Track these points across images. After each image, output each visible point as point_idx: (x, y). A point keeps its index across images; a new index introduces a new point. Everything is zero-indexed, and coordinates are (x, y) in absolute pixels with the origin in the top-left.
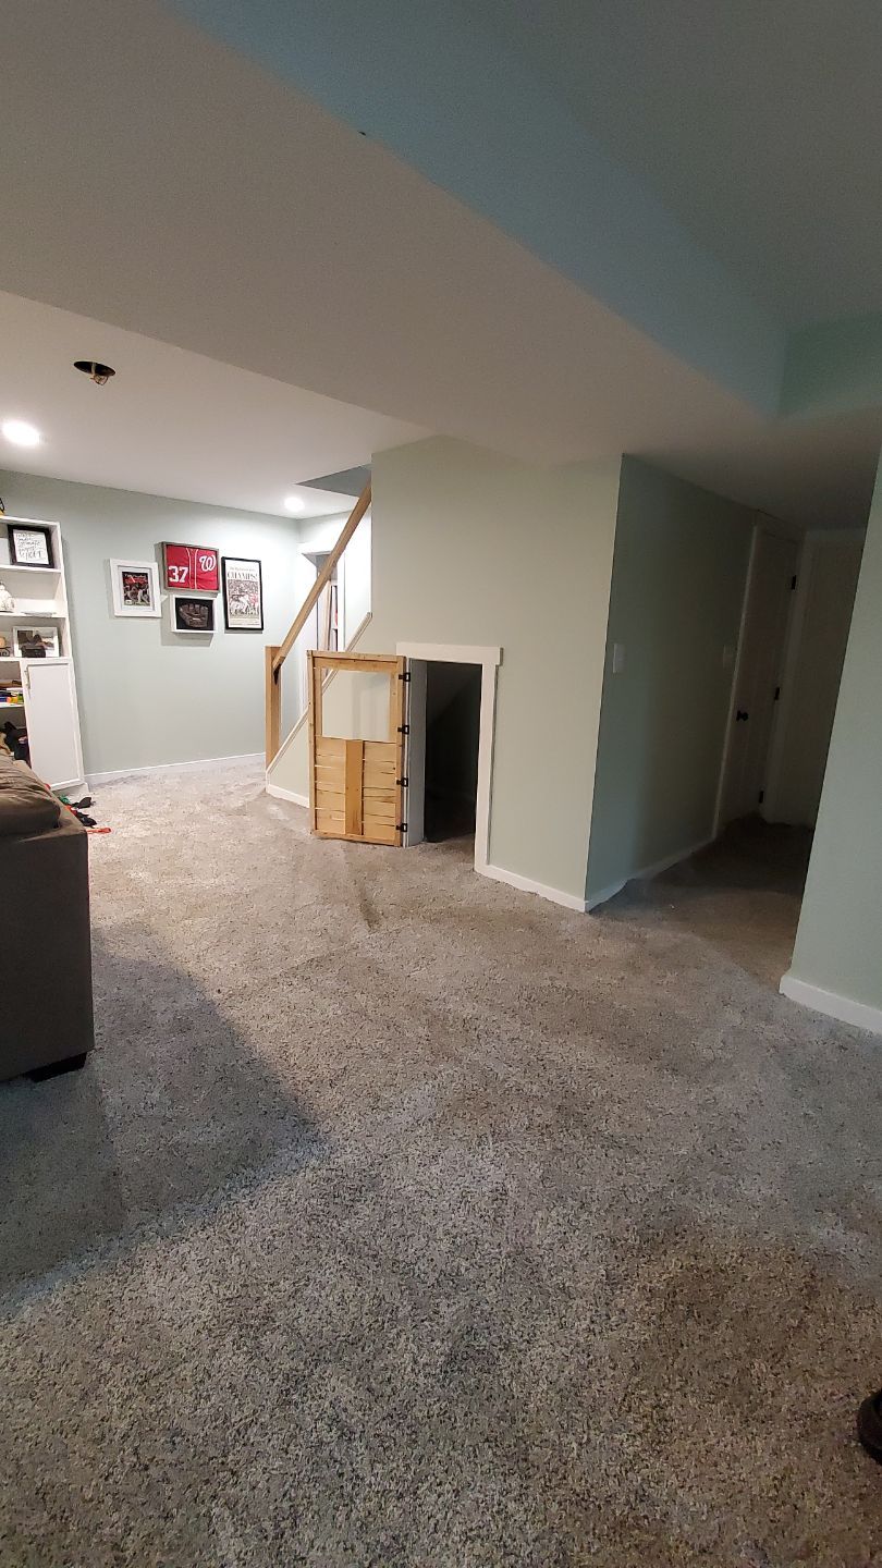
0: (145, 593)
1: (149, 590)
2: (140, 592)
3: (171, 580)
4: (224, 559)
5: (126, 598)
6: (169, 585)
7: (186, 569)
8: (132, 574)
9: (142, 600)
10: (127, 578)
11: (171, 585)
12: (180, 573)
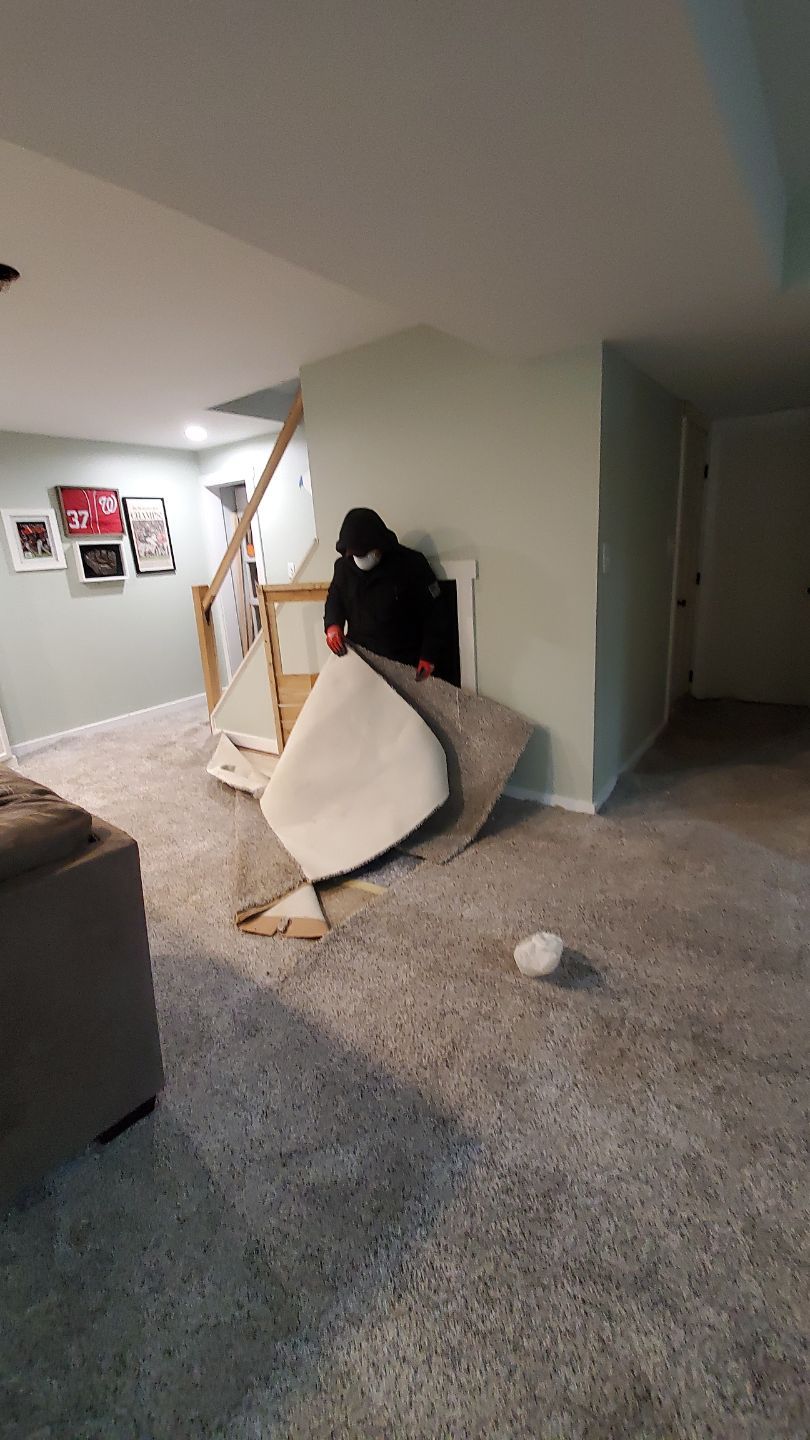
0: (45, 543)
1: (49, 540)
2: (40, 543)
3: (71, 526)
4: (124, 500)
5: (25, 550)
6: (69, 532)
7: (86, 513)
8: (27, 523)
9: (43, 551)
10: (23, 529)
11: (72, 531)
12: (80, 517)
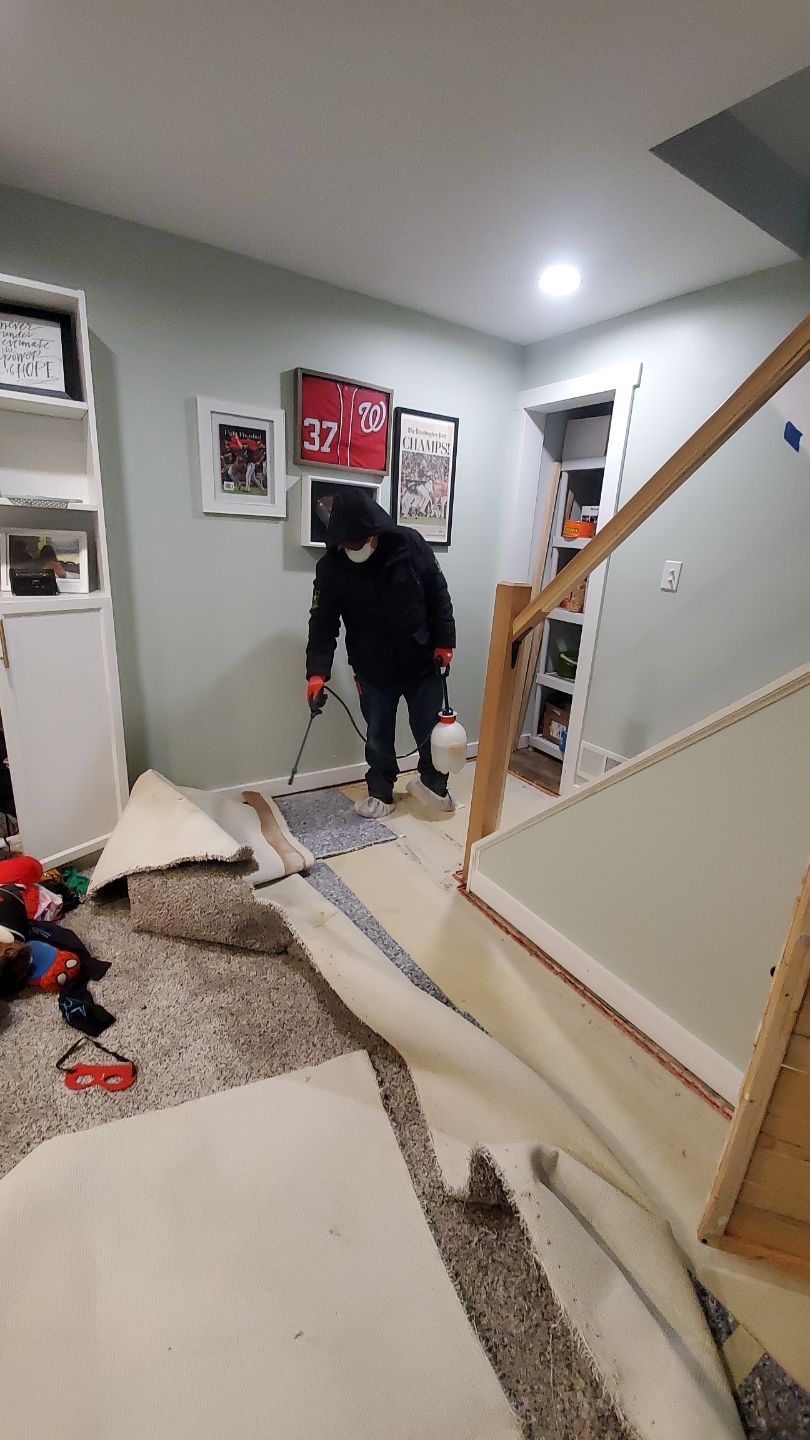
0: (259, 469)
1: (267, 465)
2: (251, 468)
3: (307, 445)
4: (399, 411)
5: (225, 477)
6: (301, 457)
7: (334, 426)
8: (237, 429)
9: (254, 484)
10: (229, 438)
11: (305, 455)
12: (325, 431)
